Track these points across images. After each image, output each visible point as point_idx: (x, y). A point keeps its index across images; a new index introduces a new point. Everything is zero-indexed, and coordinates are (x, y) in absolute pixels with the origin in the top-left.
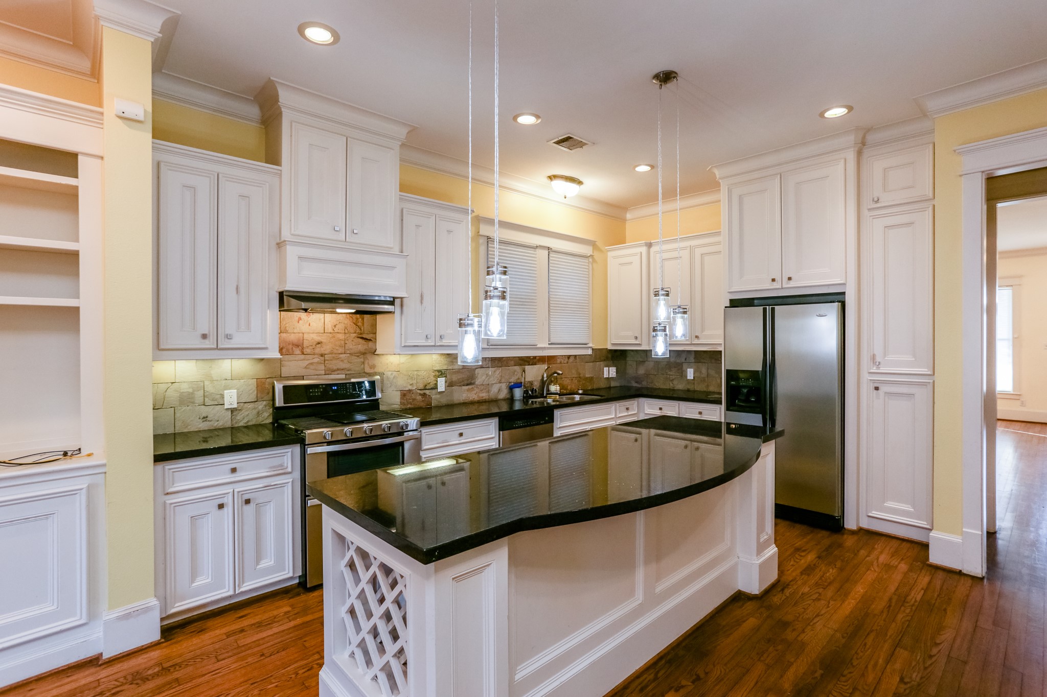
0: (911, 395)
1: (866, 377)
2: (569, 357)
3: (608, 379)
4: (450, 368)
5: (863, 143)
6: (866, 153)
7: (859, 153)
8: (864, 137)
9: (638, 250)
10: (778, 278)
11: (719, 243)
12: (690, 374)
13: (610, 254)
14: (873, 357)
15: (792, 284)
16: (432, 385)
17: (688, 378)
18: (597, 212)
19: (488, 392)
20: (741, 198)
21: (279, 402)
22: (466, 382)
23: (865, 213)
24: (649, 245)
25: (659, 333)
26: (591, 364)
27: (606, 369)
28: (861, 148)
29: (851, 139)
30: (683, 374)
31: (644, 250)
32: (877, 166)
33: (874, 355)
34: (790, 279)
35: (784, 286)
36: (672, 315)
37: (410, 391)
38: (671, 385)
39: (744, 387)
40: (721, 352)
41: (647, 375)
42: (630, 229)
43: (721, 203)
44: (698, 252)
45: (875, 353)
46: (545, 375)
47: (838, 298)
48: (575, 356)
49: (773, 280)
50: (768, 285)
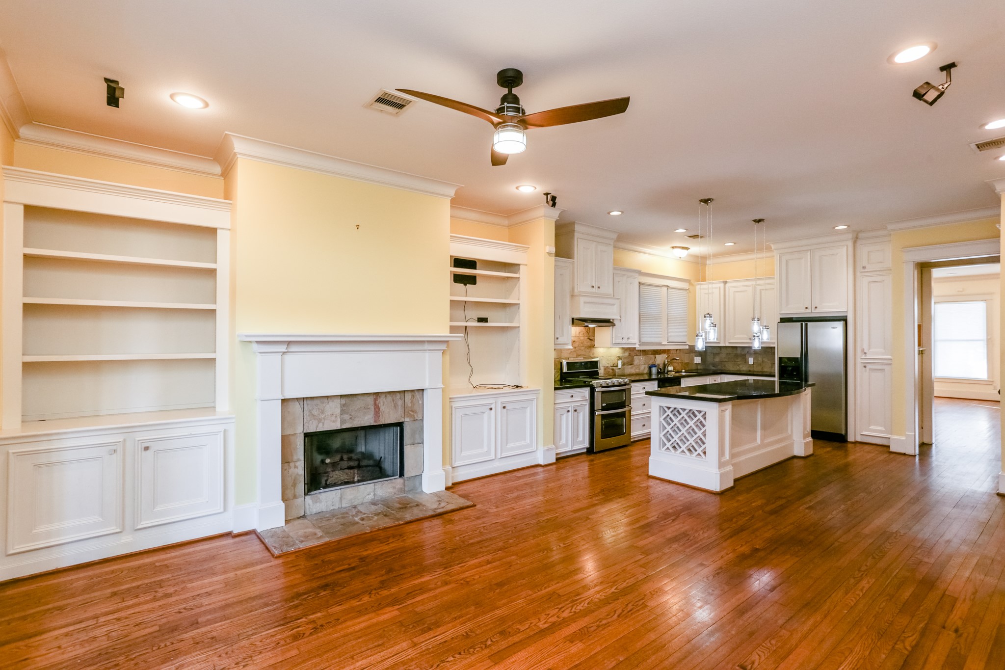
0: (883, 370)
1: (859, 361)
2: (677, 350)
3: (696, 364)
4: (623, 355)
5: (857, 238)
6: (859, 242)
7: (855, 242)
8: (857, 235)
9: (718, 285)
10: (809, 307)
11: (773, 284)
12: (751, 361)
13: (698, 287)
14: (863, 350)
15: (817, 310)
16: (616, 365)
17: (750, 363)
18: (686, 261)
19: (639, 369)
20: (787, 261)
21: (565, 370)
22: (630, 363)
23: (858, 274)
24: (725, 283)
25: (756, 338)
26: (688, 354)
27: (695, 358)
28: (856, 240)
29: (850, 236)
30: (746, 362)
31: (722, 285)
32: (864, 250)
33: (863, 349)
34: (816, 307)
35: (813, 311)
36: (762, 329)
37: (607, 367)
38: (738, 368)
39: (790, 366)
40: (774, 347)
41: (721, 362)
42: (709, 271)
43: (775, 258)
44: (758, 288)
45: (864, 348)
46: (666, 361)
47: (844, 319)
48: (680, 350)
49: (806, 308)
50: (804, 311)
